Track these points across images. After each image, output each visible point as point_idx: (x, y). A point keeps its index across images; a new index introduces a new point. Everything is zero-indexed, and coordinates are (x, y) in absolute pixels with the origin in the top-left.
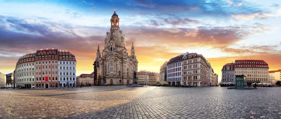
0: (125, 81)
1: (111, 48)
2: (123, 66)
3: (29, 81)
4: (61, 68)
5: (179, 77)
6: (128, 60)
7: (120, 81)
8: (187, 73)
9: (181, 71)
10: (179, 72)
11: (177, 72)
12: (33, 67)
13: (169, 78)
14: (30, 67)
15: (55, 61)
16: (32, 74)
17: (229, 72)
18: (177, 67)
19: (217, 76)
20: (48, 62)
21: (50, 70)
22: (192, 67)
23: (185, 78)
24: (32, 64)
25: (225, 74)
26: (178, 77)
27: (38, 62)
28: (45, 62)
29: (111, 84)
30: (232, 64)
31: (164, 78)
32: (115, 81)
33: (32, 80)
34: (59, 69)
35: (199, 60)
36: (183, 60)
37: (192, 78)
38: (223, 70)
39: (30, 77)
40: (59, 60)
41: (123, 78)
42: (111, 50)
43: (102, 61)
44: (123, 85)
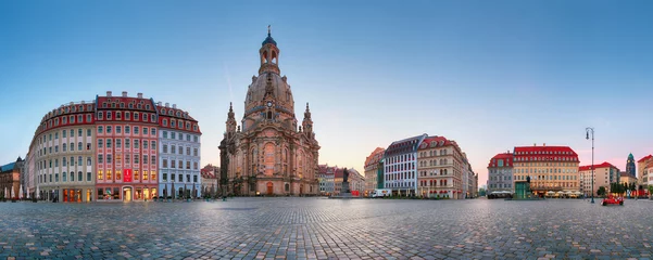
0: (296, 187)
1: (270, 113)
2: (291, 155)
3: (77, 182)
4: (165, 148)
5: (411, 180)
6: (301, 142)
7: (287, 185)
8: (428, 174)
9: (415, 170)
10: (411, 171)
11: (407, 171)
12: (89, 140)
13: (388, 182)
14: (80, 139)
15: (150, 129)
16: (85, 159)
17: (503, 171)
18: (408, 162)
19: (476, 177)
20: (132, 128)
21: (136, 151)
22: (438, 162)
23: (424, 183)
24: (85, 131)
25: (494, 175)
26: (407, 180)
27: (105, 127)
28: (123, 128)
29: (270, 194)
30: (509, 154)
31: (376, 182)
32: (278, 187)
33: (85, 177)
34: (161, 150)
35: (450, 150)
36: (420, 149)
37: (438, 183)
38: (490, 167)
39: (80, 169)
40: (161, 127)
41: (292, 181)
42: (270, 117)
43: (244, 141)
44: (292, 194)
